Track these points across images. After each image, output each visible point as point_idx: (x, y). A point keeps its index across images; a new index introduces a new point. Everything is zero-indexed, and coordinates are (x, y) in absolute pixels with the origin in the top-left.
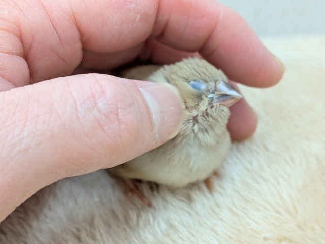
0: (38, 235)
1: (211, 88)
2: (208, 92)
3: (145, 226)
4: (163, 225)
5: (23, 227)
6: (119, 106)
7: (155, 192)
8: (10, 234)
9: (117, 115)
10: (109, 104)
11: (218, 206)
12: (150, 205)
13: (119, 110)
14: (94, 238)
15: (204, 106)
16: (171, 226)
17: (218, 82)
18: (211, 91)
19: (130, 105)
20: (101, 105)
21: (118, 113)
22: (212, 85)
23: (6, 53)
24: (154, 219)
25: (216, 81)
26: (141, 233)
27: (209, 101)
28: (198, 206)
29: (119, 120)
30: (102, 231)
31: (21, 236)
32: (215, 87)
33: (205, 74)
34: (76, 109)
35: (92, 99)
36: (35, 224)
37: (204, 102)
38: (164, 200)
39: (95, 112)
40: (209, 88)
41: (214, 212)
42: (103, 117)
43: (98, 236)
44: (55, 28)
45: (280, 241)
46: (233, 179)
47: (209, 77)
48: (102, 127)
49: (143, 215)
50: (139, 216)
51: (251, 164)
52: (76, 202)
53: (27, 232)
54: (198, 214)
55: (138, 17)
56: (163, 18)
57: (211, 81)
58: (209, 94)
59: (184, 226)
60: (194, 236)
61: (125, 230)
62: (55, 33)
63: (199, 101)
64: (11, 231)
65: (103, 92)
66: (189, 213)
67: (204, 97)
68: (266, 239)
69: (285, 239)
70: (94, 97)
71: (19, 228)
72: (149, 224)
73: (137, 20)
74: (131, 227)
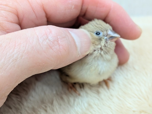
0: (27, 109)
1: (105, 34)
2: (104, 36)
3: (77, 105)
4: (86, 105)
5: (19, 105)
6: (59, 38)
7: (82, 89)
8: (13, 109)
9: (58, 42)
10: (53, 37)
11: (112, 95)
12: (79, 95)
13: (59, 39)
14: (53, 111)
15: (103, 43)
16: (90, 105)
17: (108, 31)
18: (105, 36)
19: (64, 38)
20: (50, 38)
21: (58, 41)
22: (105, 32)
23: (10, 22)
24: (82, 101)
25: (107, 31)
26: (76, 108)
27: (105, 41)
28: (102, 96)
29: (59, 44)
30: (57, 107)
31: (19, 109)
32: (107, 33)
33: (101, 28)
34: (38, 40)
35: (46, 35)
36: (25, 104)
37: (103, 41)
38: (86, 93)
39: (47, 41)
40: (104, 34)
41: (110, 98)
42: (51, 43)
43: (55, 110)
44: (34, 11)
45: (141, 112)
46: (119, 83)
47: (103, 29)
48: (51, 47)
49: (77, 100)
50: (74, 100)
51: (127, 76)
52: (45, 94)
53: (21, 108)
54: (102, 99)
55: (73, 7)
56: (85, 7)
57: (104, 31)
58: (105, 37)
59: (96, 105)
60: (100, 110)
61: (68, 107)
62: (34, 14)
63: (100, 41)
64: (14, 107)
65: (51, 32)
66: (98, 99)
67: (102, 39)
68: (134, 111)
69: (143, 111)
70: (46, 34)
71: (18, 106)
72: (79, 104)
73: (73, 8)
74: (70, 106)
